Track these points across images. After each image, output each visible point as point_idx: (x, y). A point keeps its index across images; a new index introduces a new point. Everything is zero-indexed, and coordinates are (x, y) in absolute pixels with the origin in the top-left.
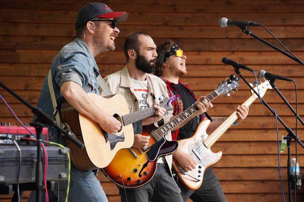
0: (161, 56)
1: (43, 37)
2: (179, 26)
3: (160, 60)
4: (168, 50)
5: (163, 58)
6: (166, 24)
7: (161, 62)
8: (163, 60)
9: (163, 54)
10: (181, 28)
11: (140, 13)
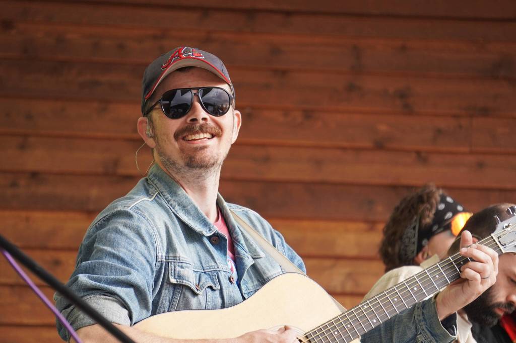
0: (409, 234)
1: (35, 175)
2: (418, 153)
3: (406, 246)
4: (429, 216)
5: (415, 240)
6: (379, 146)
7: (409, 253)
8: (414, 248)
9: (414, 228)
10: (421, 157)
11: (308, 114)
